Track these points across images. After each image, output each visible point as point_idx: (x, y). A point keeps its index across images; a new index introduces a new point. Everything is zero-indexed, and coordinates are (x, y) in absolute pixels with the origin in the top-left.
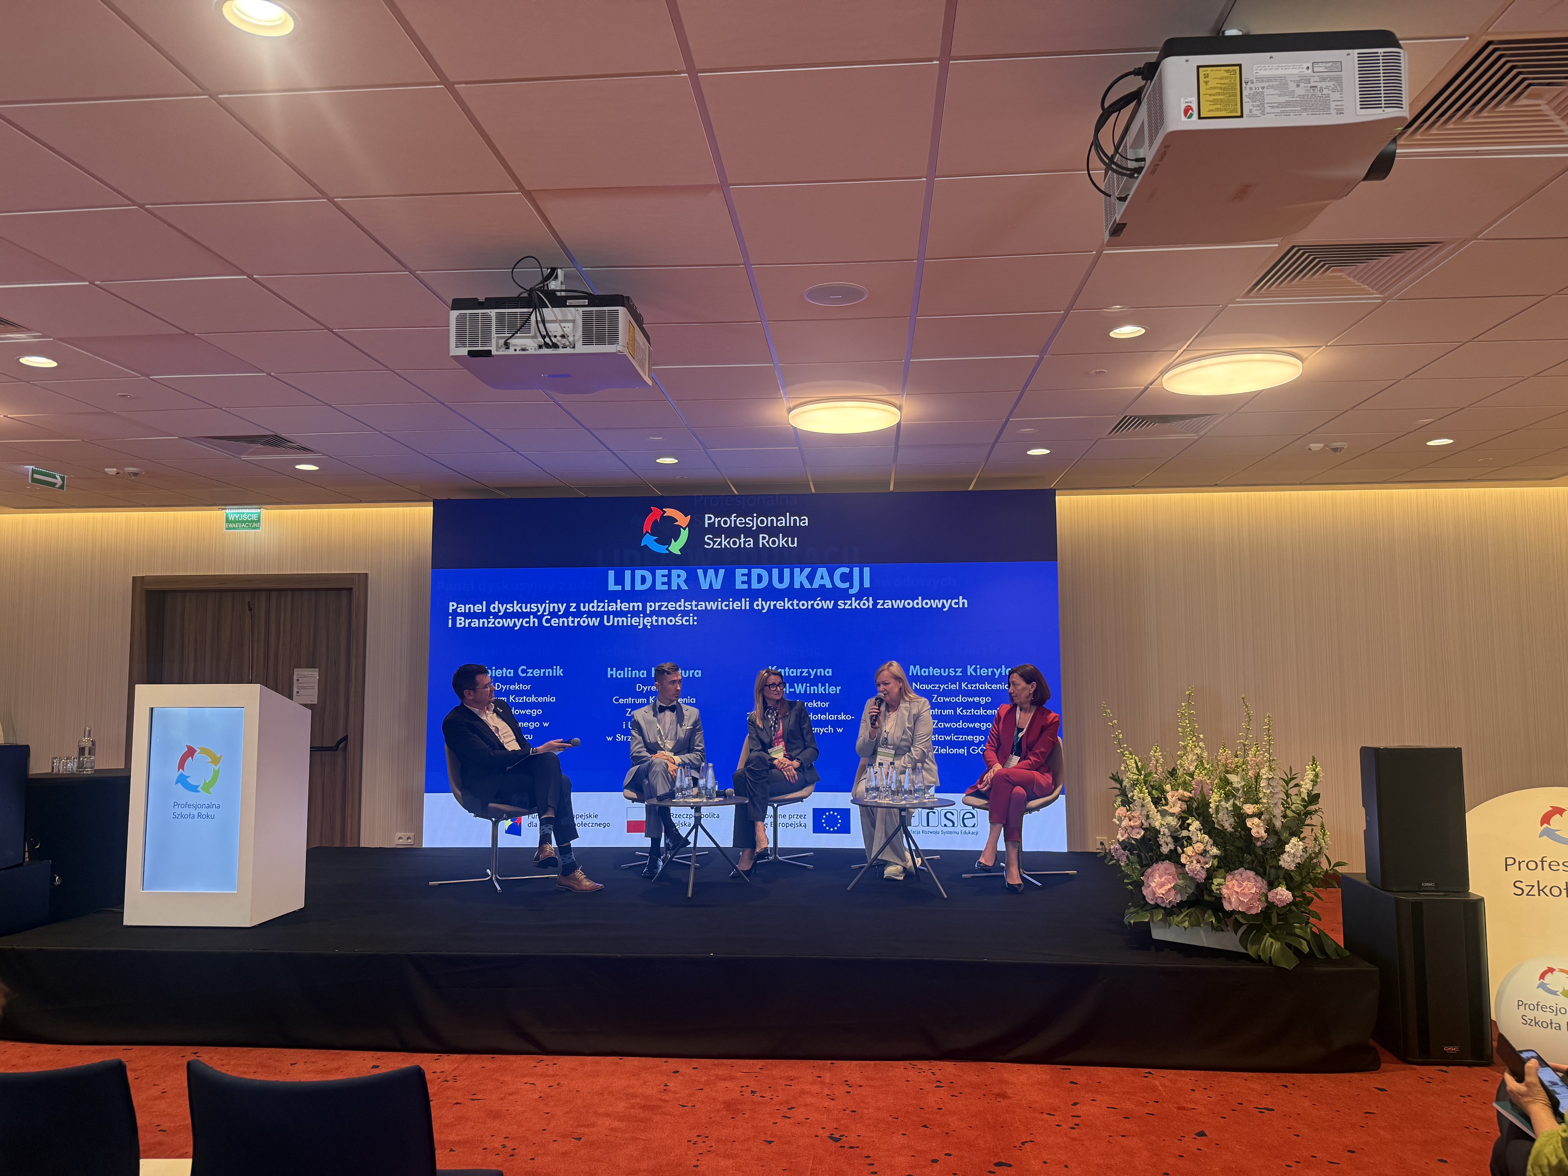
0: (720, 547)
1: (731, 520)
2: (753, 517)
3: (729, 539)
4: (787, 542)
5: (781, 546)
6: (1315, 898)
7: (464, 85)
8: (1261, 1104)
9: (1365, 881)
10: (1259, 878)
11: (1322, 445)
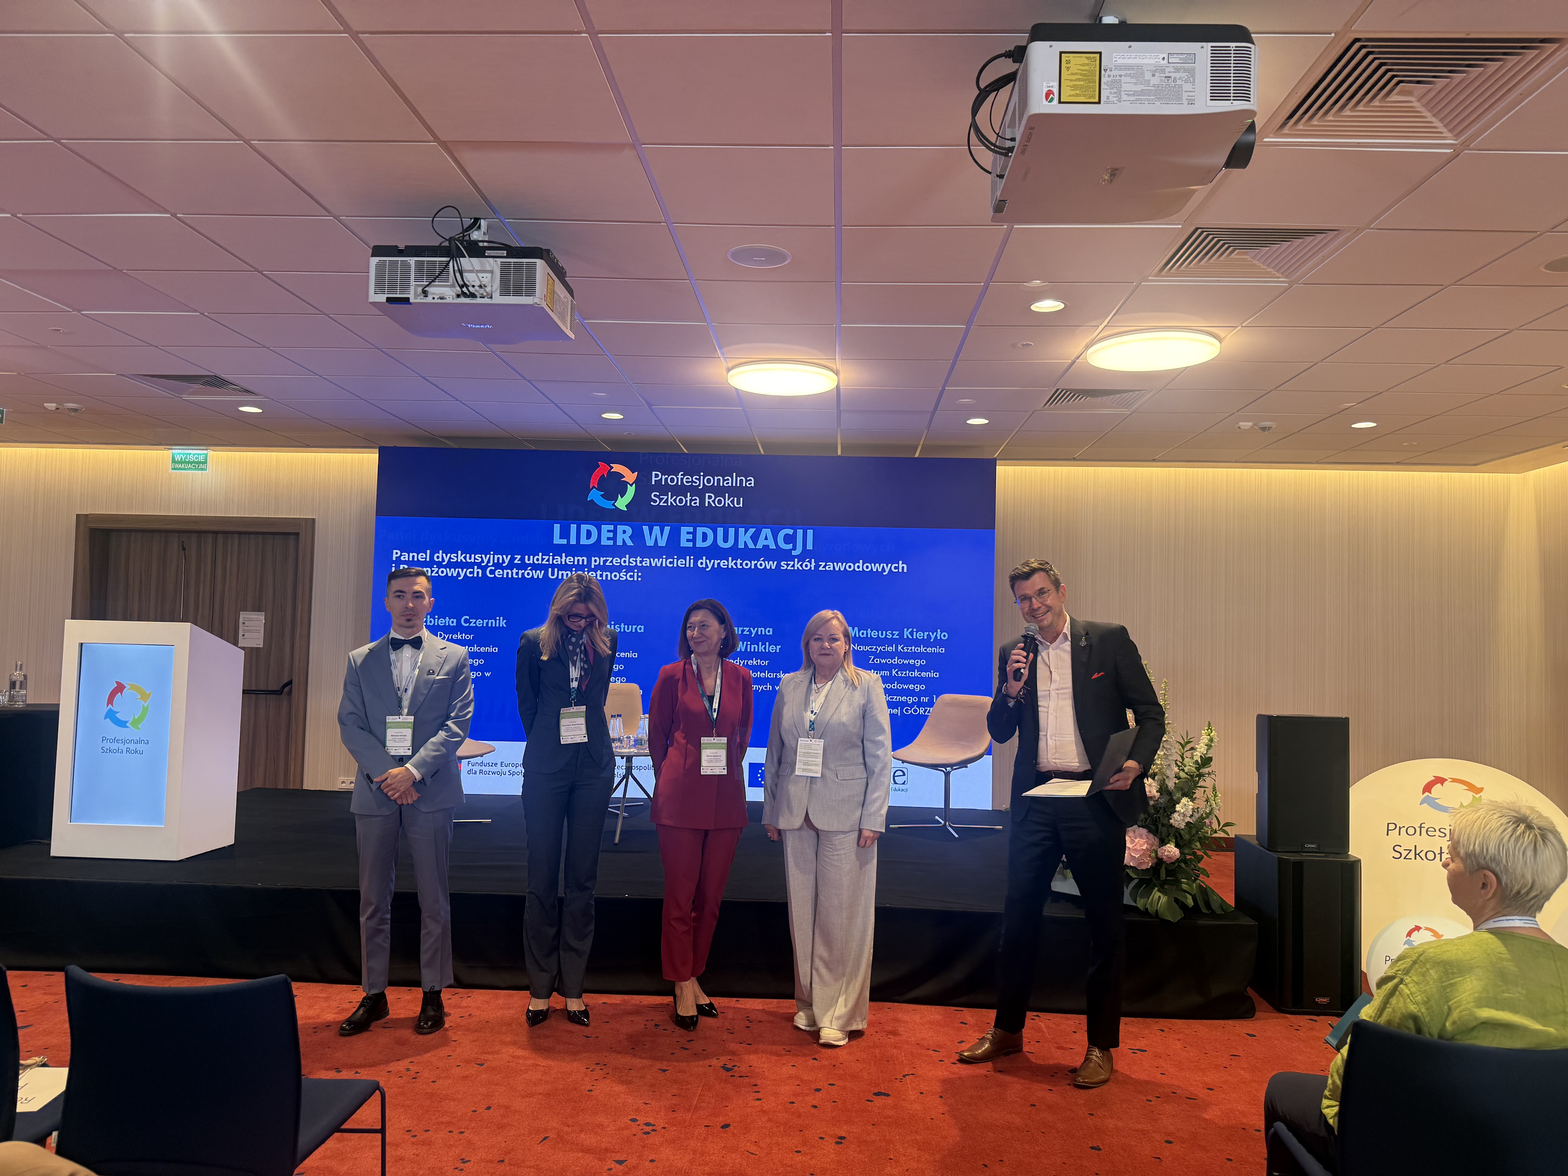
0: (666, 504)
1: (678, 479)
2: (700, 476)
3: (675, 497)
4: (732, 502)
5: (727, 506)
6: (1205, 856)
7: (368, 35)
8: (1135, 1046)
9: (1255, 842)
10: (1151, 836)
11: (1251, 424)
